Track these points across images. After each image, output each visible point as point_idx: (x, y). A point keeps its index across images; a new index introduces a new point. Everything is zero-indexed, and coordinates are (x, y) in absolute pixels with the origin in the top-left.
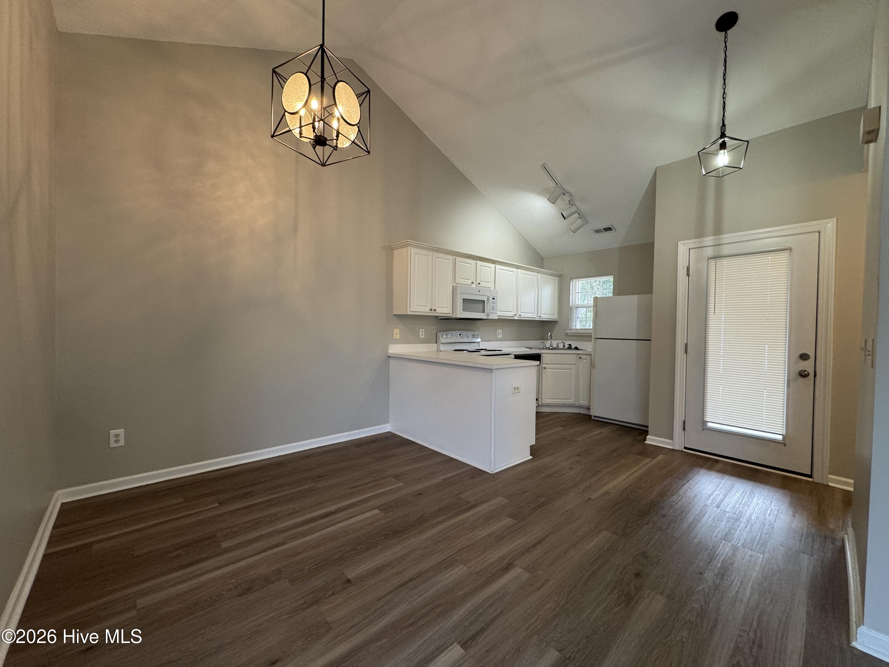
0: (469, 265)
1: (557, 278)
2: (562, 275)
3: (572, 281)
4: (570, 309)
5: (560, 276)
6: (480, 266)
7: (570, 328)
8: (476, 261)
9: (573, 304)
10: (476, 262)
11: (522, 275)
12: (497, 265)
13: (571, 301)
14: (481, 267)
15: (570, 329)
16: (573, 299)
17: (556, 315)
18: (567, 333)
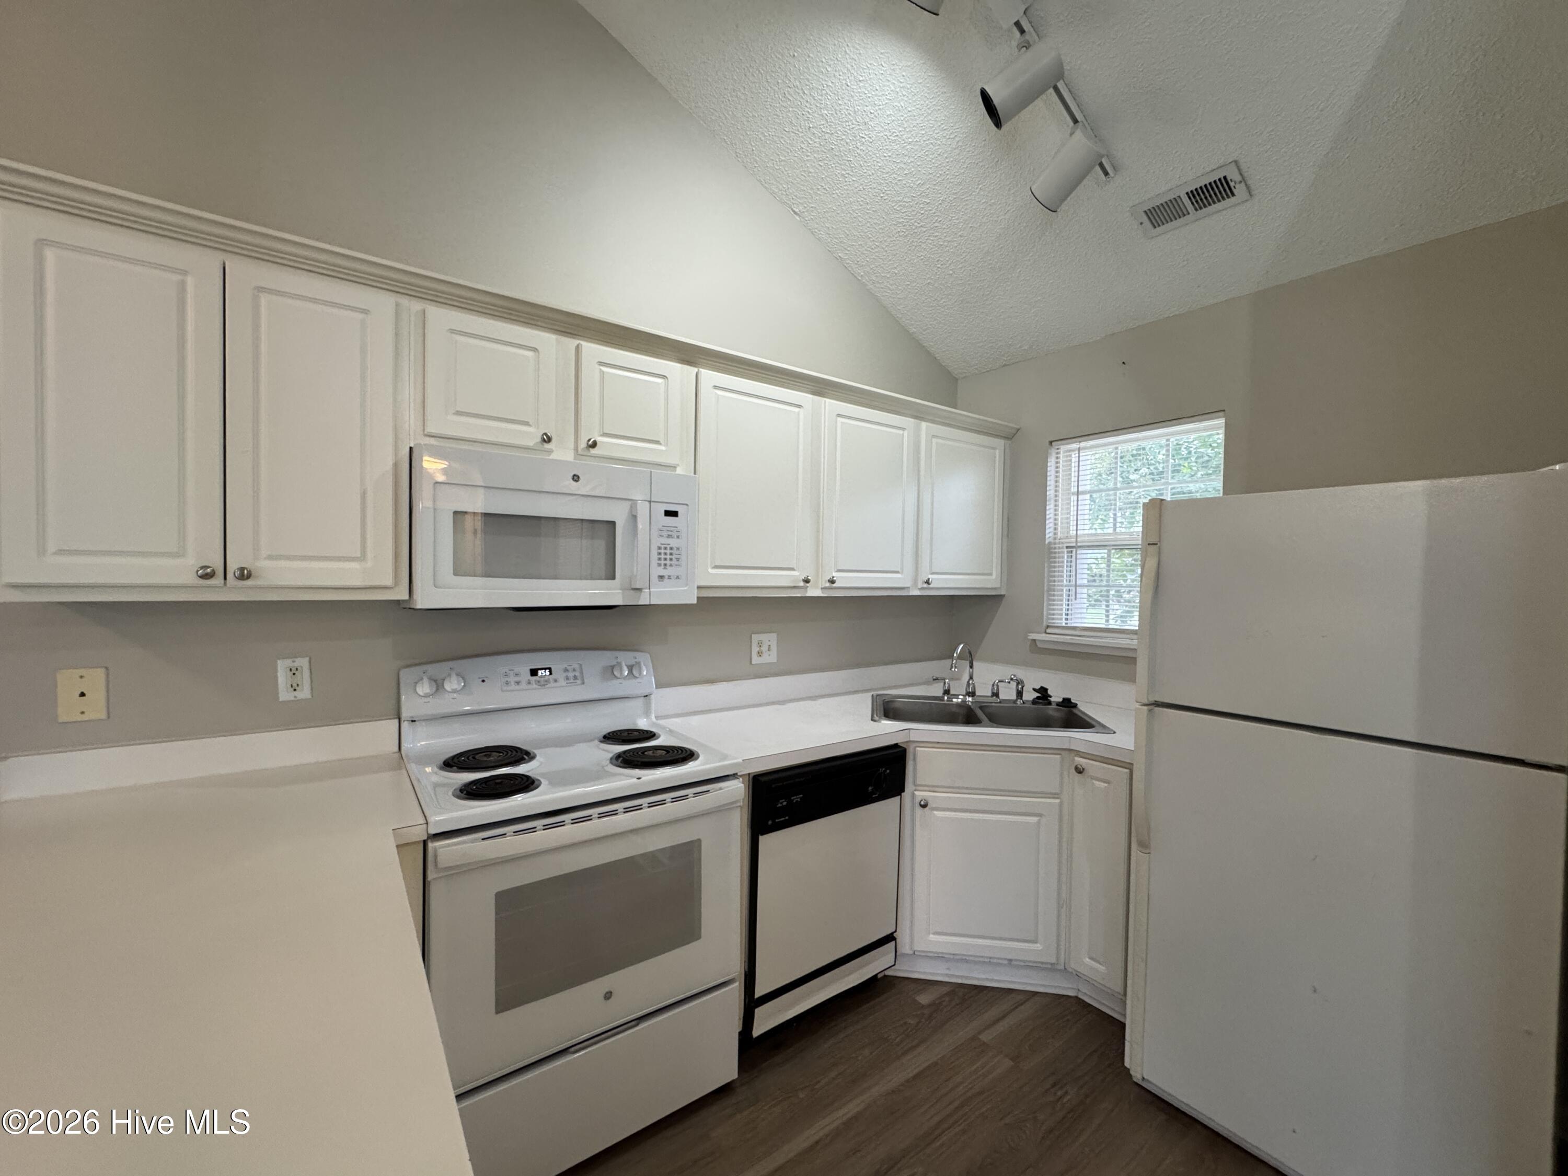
0: (530, 354)
1: (1000, 443)
2: (1018, 430)
3: (1053, 452)
4: (1048, 553)
5: (1011, 436)
6: (601, 364)
7: (1045, 624)
8: (577, 342)
9: (1059, 535)
10: (578, 348)
11: (839, 419)
12: (703, 371)
13: (1050, 524)
14: (604, 369)
15: (1048, 627)
16: (1059, 517)
17: (994, 577)
18: (1034, 641)
